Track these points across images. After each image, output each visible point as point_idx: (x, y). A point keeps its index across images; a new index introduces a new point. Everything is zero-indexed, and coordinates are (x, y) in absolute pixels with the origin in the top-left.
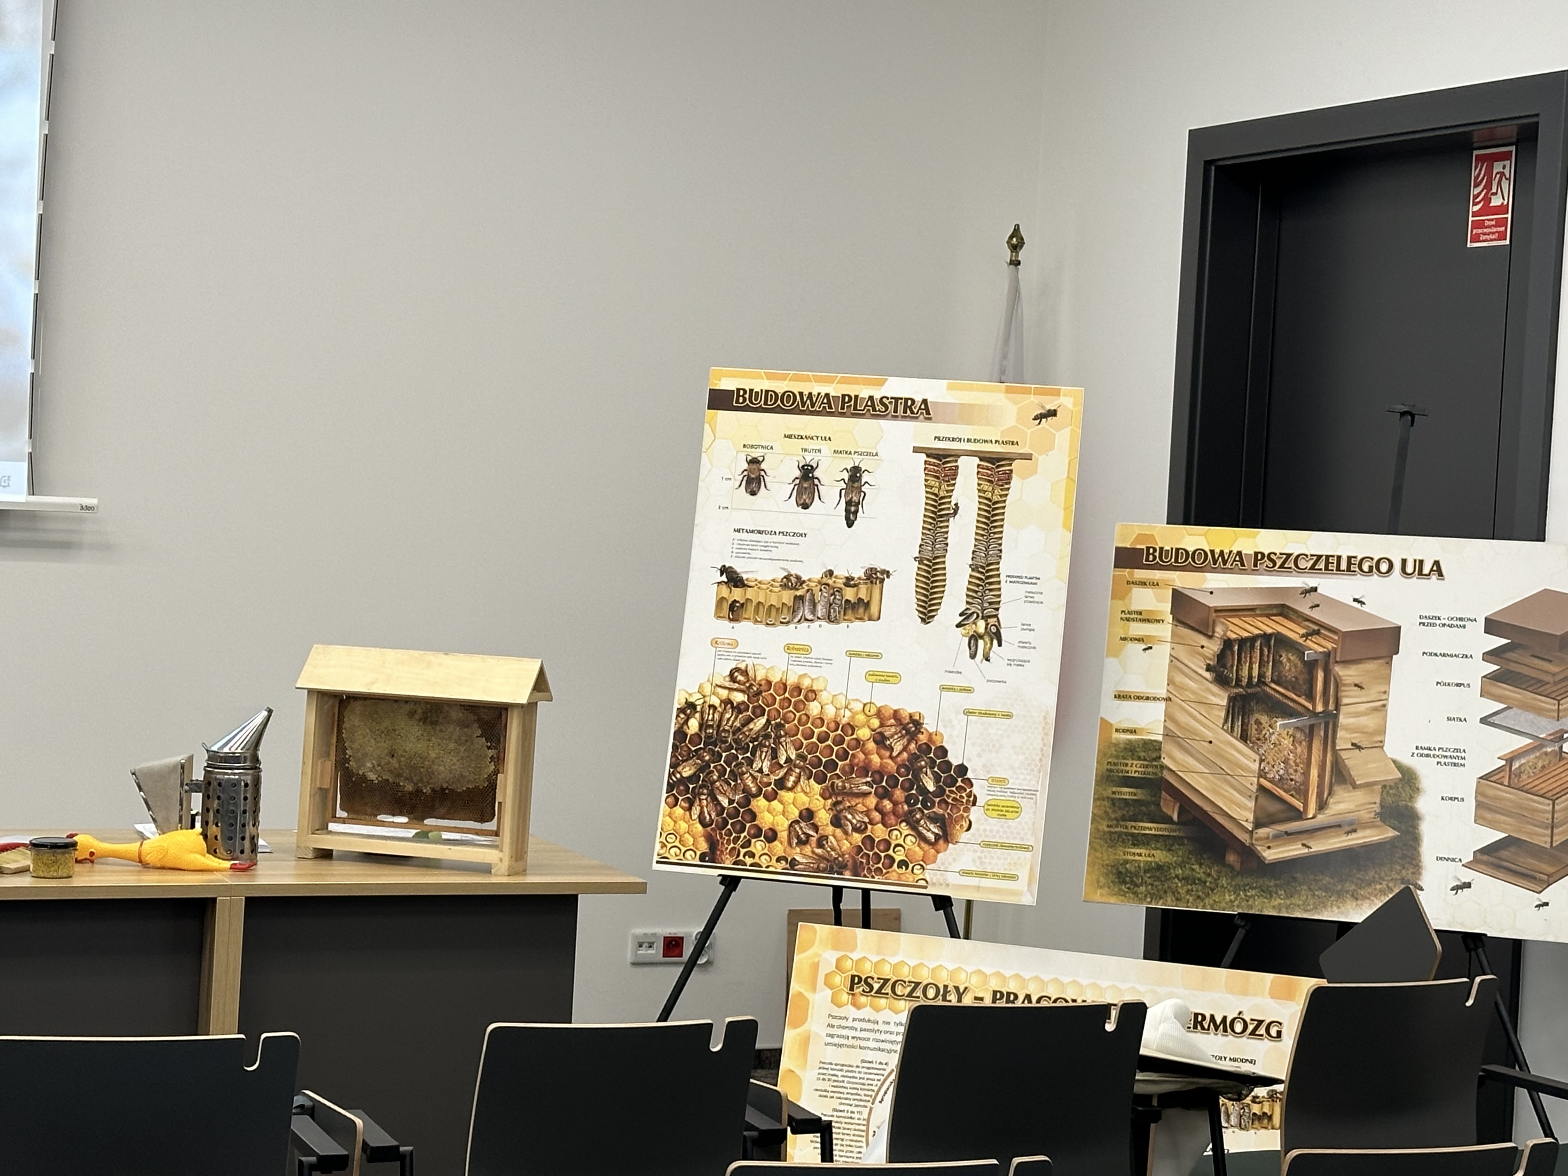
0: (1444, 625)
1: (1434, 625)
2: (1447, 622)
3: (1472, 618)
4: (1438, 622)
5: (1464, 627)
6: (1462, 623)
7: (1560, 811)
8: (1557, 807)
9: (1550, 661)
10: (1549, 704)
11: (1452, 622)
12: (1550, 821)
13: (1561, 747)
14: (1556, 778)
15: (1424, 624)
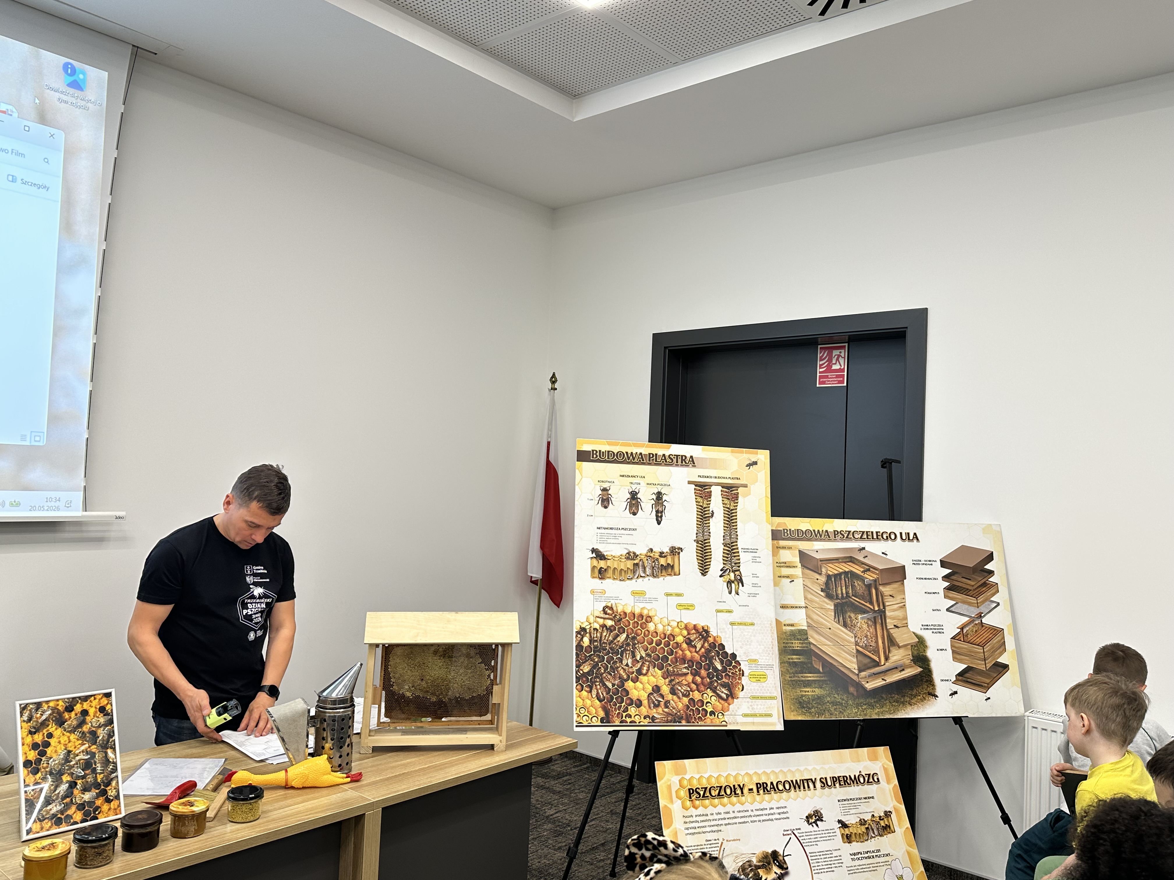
0: (923, 564)
1: (919, 564)
2: (924, 563)
3: (934, 560)
4: (920, 563)
5: (932, 564)
6: (931, 563)
7: (987, 651)
8: (985, 650)
9: (970, 579)
10: (973, 600)
11: (926, 563)
12: (983, 657)
13: (981, 621)
14: (981, 636)
15: (914, 564)
